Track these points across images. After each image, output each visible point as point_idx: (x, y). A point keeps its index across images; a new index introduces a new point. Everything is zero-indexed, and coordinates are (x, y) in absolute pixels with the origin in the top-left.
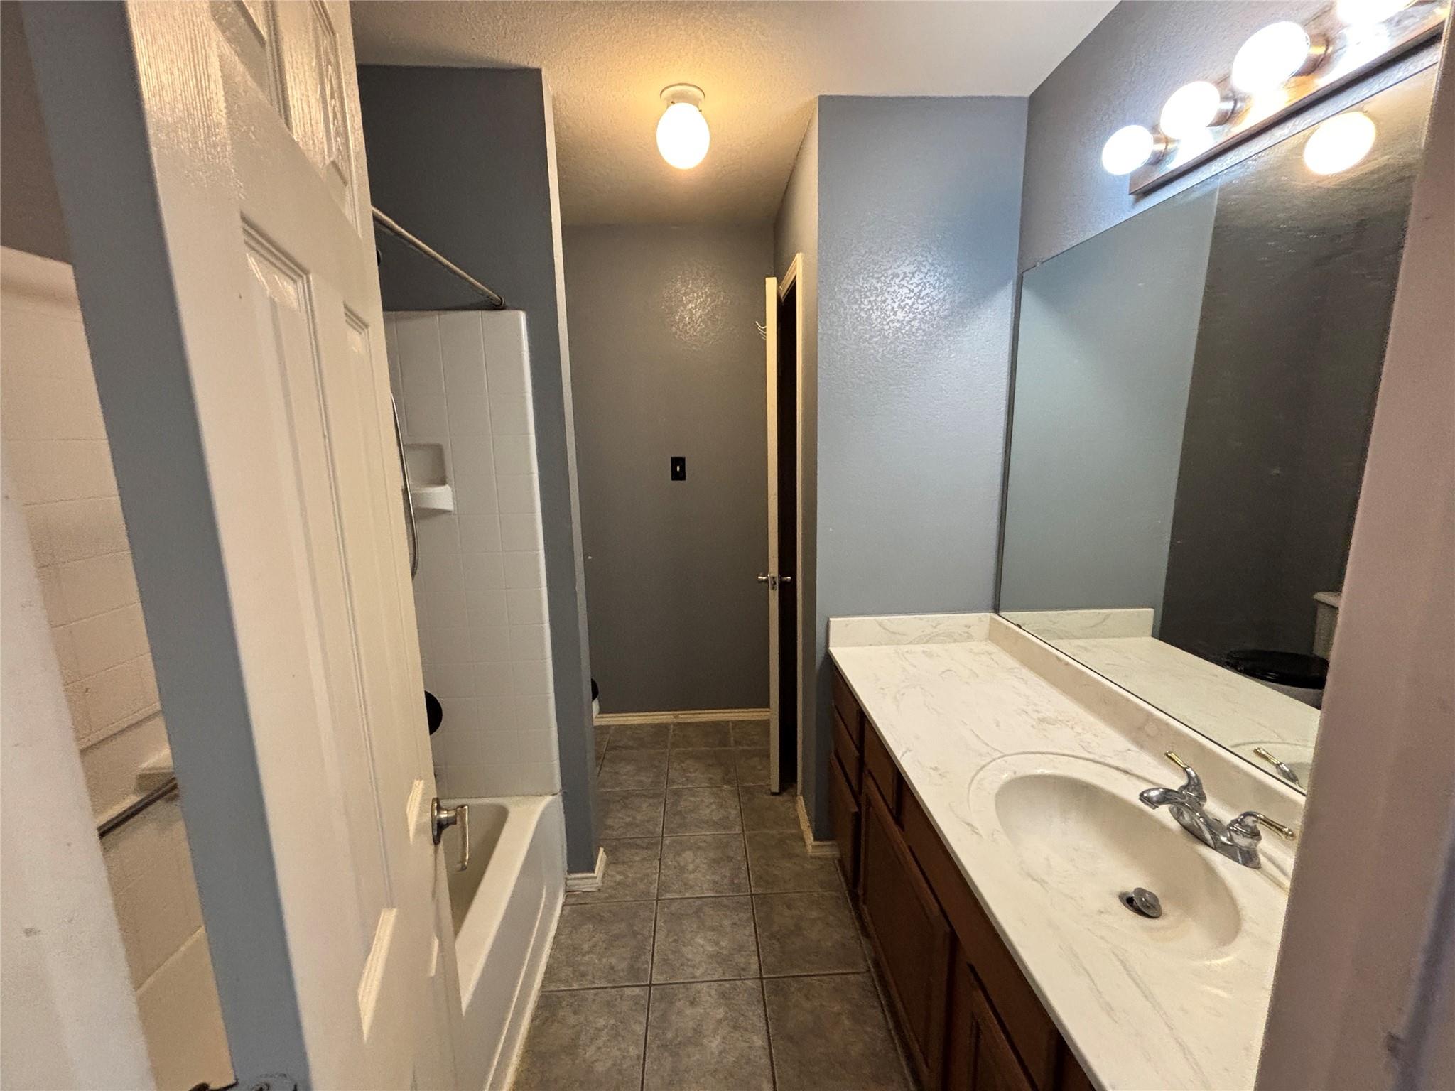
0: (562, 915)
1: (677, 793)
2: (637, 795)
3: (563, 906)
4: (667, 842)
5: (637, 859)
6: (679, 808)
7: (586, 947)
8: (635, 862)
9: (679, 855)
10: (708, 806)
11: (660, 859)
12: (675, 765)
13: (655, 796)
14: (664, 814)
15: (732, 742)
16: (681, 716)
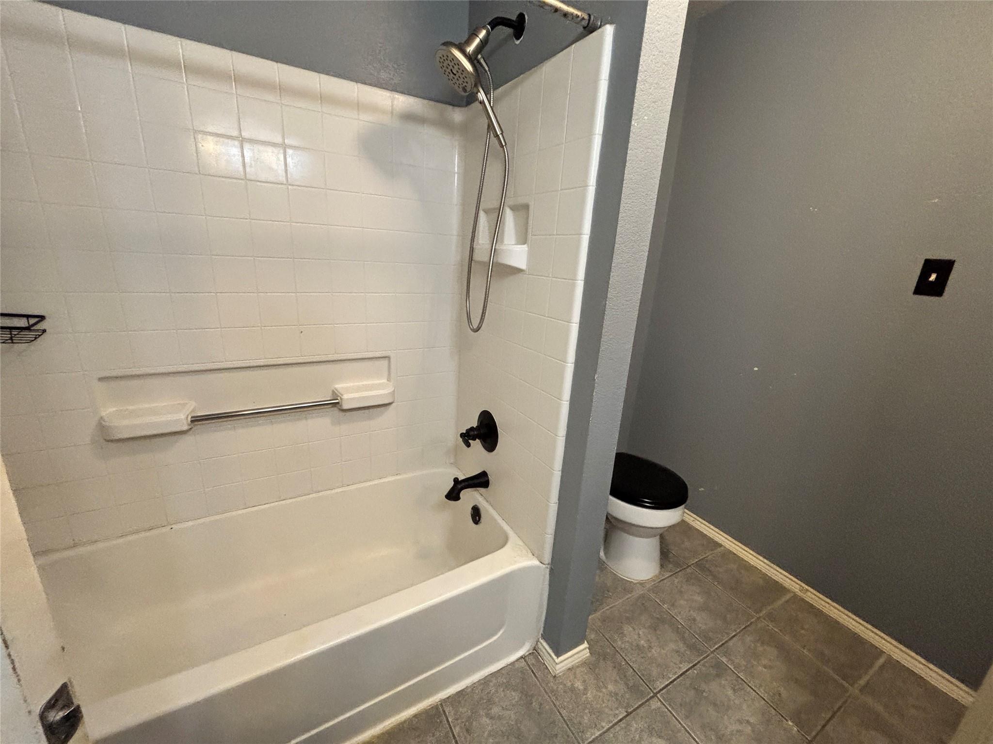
0: (513, 664)
1: (720, 670)
2: (677, 631)
3: (522, 657)
4: (655, 704)
5: (611, 687)
6: (704, 686)
7: (495, 710)
8: (606, 688)
9: (651, 734)
10: (739, 721)
11: (628, 714)
12: (748, 639)
13: (692, 647)
14: (681, 675)
15: (862, 682)
16: (809, 594)
